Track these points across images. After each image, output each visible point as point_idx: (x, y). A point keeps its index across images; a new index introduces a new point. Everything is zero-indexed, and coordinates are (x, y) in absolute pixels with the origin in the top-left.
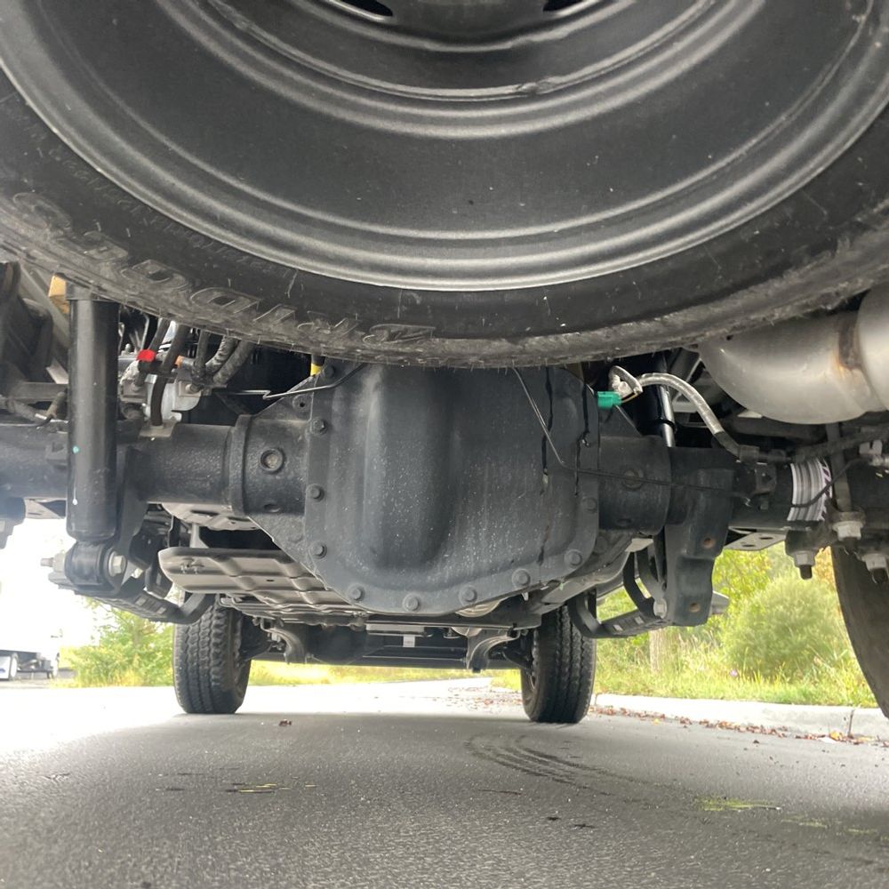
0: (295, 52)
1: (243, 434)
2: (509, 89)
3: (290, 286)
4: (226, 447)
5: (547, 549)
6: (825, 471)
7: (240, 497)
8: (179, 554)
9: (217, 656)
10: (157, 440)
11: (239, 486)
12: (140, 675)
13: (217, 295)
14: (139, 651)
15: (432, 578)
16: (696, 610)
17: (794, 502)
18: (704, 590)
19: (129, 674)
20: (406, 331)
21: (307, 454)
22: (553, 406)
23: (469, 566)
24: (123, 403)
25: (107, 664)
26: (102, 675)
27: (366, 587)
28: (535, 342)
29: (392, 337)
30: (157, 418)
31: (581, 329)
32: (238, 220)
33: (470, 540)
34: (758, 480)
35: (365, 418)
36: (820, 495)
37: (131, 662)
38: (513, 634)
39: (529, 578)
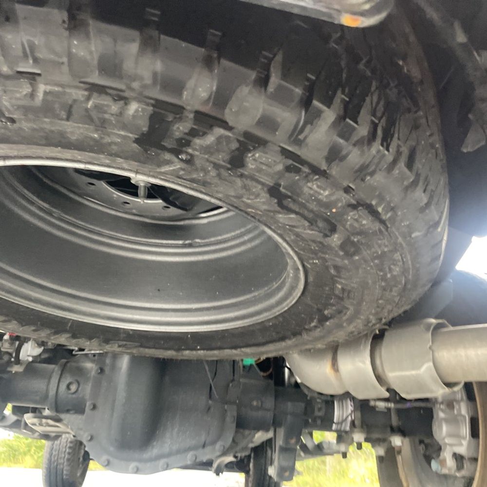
0: (80, 223)
1: (60, 372)
2: (181, 242)
3: (69, 325)
4: (50, 378)
5: (207, 442)
6: (351, 405)
7: (53, 405)
8: (35, 417)
9: (68, 460)
10: (16, 373)
11: (53, 400)
12: (34, 459)
13: (33, 328)
14: (35, 444)
15: (147, 455)
16: (287, 474)
17: (335, 420)
18: (291, 464)
19: (28, 458)
20: (126, 345)
21: (90, 385)
22: (218, 365)
23: (166, 449)
24: (3, 351)
25: (15, 451)
26: (12, 458)
27: (111, 459)
28: (187, 352)
29: (120, 346)
30: (18, 361)
31: (208, 349)
32: (43, 300)
33: (168, 435)
34: (316, 409)
35: (121, 368)
36: (347, 417)
37: (29, 451)
38: (235, 457)
39: (196, 458)
